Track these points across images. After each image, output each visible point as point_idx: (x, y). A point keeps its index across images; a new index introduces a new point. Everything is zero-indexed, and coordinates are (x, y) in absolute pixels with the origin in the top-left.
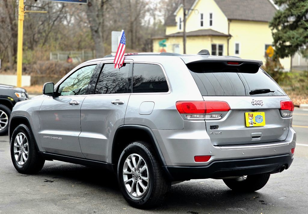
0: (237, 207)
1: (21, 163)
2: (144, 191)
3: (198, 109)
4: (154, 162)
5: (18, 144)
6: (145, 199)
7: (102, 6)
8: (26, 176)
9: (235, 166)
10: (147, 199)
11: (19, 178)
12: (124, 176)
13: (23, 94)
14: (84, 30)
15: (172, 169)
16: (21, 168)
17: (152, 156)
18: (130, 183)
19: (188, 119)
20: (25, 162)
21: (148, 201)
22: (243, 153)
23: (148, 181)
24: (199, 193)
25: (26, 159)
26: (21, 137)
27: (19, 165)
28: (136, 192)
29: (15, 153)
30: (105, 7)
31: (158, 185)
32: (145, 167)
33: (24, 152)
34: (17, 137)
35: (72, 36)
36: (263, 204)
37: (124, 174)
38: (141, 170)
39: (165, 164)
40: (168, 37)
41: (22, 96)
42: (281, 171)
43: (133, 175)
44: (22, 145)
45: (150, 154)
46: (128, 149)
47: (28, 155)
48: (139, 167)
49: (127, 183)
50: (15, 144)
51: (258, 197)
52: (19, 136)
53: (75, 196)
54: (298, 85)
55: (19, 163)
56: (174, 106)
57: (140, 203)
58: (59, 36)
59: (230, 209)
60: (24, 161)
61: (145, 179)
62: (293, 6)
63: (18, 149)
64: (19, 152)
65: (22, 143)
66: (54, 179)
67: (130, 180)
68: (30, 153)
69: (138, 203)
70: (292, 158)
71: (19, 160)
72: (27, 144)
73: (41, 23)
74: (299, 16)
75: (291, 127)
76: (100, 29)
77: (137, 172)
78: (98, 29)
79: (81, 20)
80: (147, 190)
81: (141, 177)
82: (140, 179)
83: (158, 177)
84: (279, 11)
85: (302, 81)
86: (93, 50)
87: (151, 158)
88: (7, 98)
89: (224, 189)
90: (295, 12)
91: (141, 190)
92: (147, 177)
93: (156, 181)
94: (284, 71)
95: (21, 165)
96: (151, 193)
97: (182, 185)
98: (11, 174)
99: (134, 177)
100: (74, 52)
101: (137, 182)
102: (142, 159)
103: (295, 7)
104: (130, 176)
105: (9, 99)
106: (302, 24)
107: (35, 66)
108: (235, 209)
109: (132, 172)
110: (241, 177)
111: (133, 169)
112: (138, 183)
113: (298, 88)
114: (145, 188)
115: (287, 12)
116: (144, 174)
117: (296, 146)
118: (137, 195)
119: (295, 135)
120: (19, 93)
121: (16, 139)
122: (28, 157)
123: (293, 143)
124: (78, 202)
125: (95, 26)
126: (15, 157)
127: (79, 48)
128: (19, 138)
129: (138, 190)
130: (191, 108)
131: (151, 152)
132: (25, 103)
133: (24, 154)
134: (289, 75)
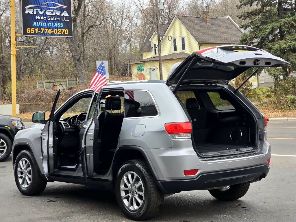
0: (223, 214)
1: (25, 186)
2: (141, 204)
3: (184, 129)
4: (148, 178)
5: (21, 169)
6: (142, 212)
7: (83, 37)
8: (30, 198)
9: (219, 178)
10: (144, 211)
11: (24, 200)
12: (121, 191)
13: (19, 123)
14: (67, 59)
15: (164, 183)
16: (26, 191)
17: (146, 173)
18: (127, 198)
19: (176, 138)
20: (29, 185)
21: (144, 214)
22: (226, 166)
23: (143, 195)
24: (187, 203)
25: (29, 182)
26: (24, 162)
27: (23, 187)
28: (133, 206)
29: (19, 177)
30: (85, 37)
31: (153, 198)
32: (141, 183)
33: (27, 176)
34: (21, 162)
35: (56, 65)
36: (246, 210)
37: (122, 190)
38: (137, 185)
39: (158, 179)
40: (144, 62)
41: (18, 124)
42: (260, 180)
43: (130, 190)
44: (26, 169)
45: (145, 171)
46: (124, 167)
47: (31, 178)
48: (135, 183)
49: (125, 198)
50: (19, 169)
51: (240, 204)
52: (22, 161)
53: (77, 212)
54: (265, 100)
55: (23, 186)
56: (163, 127)
57: (137, 215)
58: (44, 66)
59: (217, 216)
60: (27, 184)
61: (140, 193)
62: (257, 29)
63: (22, 173)
64: (23, 176)
65: (25, 167)
66: (56, 199)
67: (127, 195)
68: (33, 177)
69: (136, 215)
70: (269, 167)
71: (23, 183)
72: (30, 168)
73: (26, 54)
74: (263, 37)
75: (266, 139)
76: (82, 58)
77: (133, 188)
78: (80, 57)
79: (63, 50)
80: (143, 204)
81: (137, 192)
82: (136, 194)
83: (153, 192)
84: (244, 34)
85: (268, 96)
86: (75, 77)
87: (146, 175)
88: (4, 127)
89: (210, 199)
90: (259, 34)
91: (138, 204)
92: (142, 191)
93: (151, 195)
94: (252, 88)
95: (25, 188)
96: (147, 206)
97: (172, 198)
98: (16, 197)
99: (130, 192)
100: (58, 80)
101: (133, 196)
102: (137, 176)
103: (258, 30)
104: (127, 192)
105: (6, 127)
106: (265, 45)
107: (23, 95)
108: (222, 216)
109: (128, 188)
110: (224, 188)
111: (129, 185)
112: (135, 197)
113: (266, 103)
114: (141, 202)
115: (252, 34)
116: (140, 189)
117: (271, 156)
118: (134, 208)
119: (270, 147)
120: (15, 122)
121: (20, 164)
122: (31, 180)
123: (269, 154)
124: (81, 218)
125: (77, 55)
126: (19, 181)
127: (63, 76)
128: (23, 163)
129: (135, 204)
130: (178, 129)
131: (145, 169)
132: (23, 132)
133: (27, 178)
134: (257, 91)
